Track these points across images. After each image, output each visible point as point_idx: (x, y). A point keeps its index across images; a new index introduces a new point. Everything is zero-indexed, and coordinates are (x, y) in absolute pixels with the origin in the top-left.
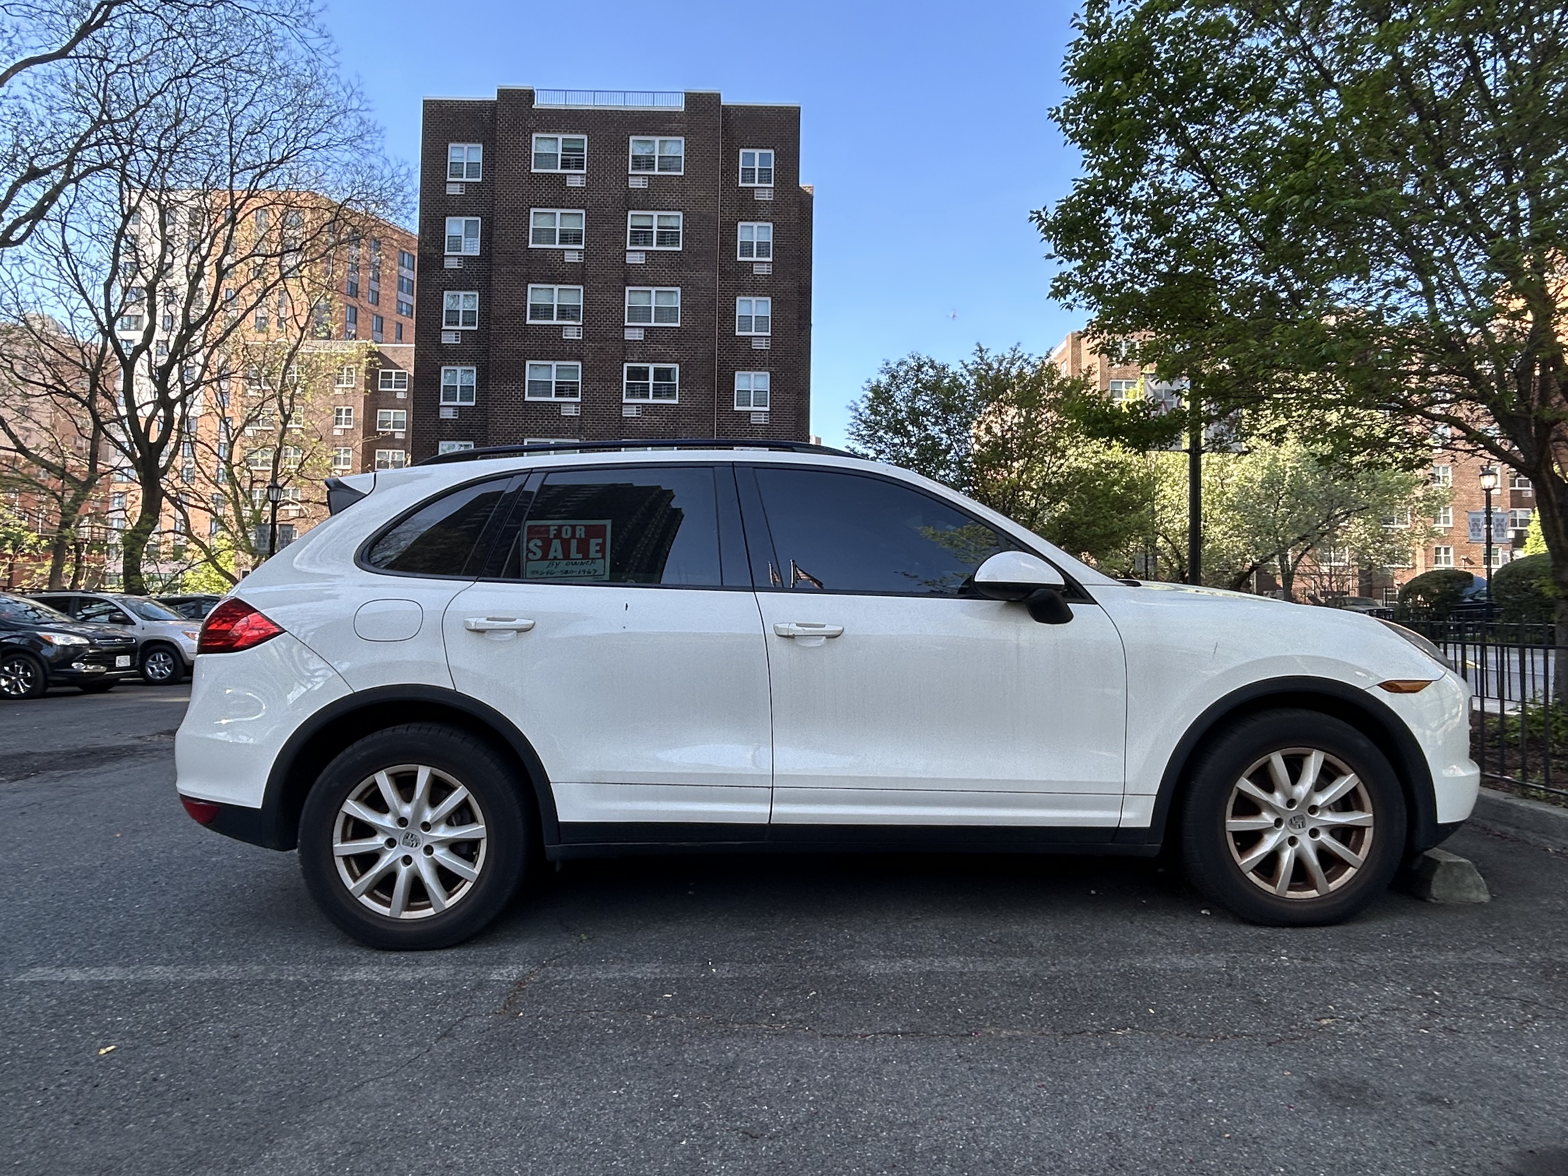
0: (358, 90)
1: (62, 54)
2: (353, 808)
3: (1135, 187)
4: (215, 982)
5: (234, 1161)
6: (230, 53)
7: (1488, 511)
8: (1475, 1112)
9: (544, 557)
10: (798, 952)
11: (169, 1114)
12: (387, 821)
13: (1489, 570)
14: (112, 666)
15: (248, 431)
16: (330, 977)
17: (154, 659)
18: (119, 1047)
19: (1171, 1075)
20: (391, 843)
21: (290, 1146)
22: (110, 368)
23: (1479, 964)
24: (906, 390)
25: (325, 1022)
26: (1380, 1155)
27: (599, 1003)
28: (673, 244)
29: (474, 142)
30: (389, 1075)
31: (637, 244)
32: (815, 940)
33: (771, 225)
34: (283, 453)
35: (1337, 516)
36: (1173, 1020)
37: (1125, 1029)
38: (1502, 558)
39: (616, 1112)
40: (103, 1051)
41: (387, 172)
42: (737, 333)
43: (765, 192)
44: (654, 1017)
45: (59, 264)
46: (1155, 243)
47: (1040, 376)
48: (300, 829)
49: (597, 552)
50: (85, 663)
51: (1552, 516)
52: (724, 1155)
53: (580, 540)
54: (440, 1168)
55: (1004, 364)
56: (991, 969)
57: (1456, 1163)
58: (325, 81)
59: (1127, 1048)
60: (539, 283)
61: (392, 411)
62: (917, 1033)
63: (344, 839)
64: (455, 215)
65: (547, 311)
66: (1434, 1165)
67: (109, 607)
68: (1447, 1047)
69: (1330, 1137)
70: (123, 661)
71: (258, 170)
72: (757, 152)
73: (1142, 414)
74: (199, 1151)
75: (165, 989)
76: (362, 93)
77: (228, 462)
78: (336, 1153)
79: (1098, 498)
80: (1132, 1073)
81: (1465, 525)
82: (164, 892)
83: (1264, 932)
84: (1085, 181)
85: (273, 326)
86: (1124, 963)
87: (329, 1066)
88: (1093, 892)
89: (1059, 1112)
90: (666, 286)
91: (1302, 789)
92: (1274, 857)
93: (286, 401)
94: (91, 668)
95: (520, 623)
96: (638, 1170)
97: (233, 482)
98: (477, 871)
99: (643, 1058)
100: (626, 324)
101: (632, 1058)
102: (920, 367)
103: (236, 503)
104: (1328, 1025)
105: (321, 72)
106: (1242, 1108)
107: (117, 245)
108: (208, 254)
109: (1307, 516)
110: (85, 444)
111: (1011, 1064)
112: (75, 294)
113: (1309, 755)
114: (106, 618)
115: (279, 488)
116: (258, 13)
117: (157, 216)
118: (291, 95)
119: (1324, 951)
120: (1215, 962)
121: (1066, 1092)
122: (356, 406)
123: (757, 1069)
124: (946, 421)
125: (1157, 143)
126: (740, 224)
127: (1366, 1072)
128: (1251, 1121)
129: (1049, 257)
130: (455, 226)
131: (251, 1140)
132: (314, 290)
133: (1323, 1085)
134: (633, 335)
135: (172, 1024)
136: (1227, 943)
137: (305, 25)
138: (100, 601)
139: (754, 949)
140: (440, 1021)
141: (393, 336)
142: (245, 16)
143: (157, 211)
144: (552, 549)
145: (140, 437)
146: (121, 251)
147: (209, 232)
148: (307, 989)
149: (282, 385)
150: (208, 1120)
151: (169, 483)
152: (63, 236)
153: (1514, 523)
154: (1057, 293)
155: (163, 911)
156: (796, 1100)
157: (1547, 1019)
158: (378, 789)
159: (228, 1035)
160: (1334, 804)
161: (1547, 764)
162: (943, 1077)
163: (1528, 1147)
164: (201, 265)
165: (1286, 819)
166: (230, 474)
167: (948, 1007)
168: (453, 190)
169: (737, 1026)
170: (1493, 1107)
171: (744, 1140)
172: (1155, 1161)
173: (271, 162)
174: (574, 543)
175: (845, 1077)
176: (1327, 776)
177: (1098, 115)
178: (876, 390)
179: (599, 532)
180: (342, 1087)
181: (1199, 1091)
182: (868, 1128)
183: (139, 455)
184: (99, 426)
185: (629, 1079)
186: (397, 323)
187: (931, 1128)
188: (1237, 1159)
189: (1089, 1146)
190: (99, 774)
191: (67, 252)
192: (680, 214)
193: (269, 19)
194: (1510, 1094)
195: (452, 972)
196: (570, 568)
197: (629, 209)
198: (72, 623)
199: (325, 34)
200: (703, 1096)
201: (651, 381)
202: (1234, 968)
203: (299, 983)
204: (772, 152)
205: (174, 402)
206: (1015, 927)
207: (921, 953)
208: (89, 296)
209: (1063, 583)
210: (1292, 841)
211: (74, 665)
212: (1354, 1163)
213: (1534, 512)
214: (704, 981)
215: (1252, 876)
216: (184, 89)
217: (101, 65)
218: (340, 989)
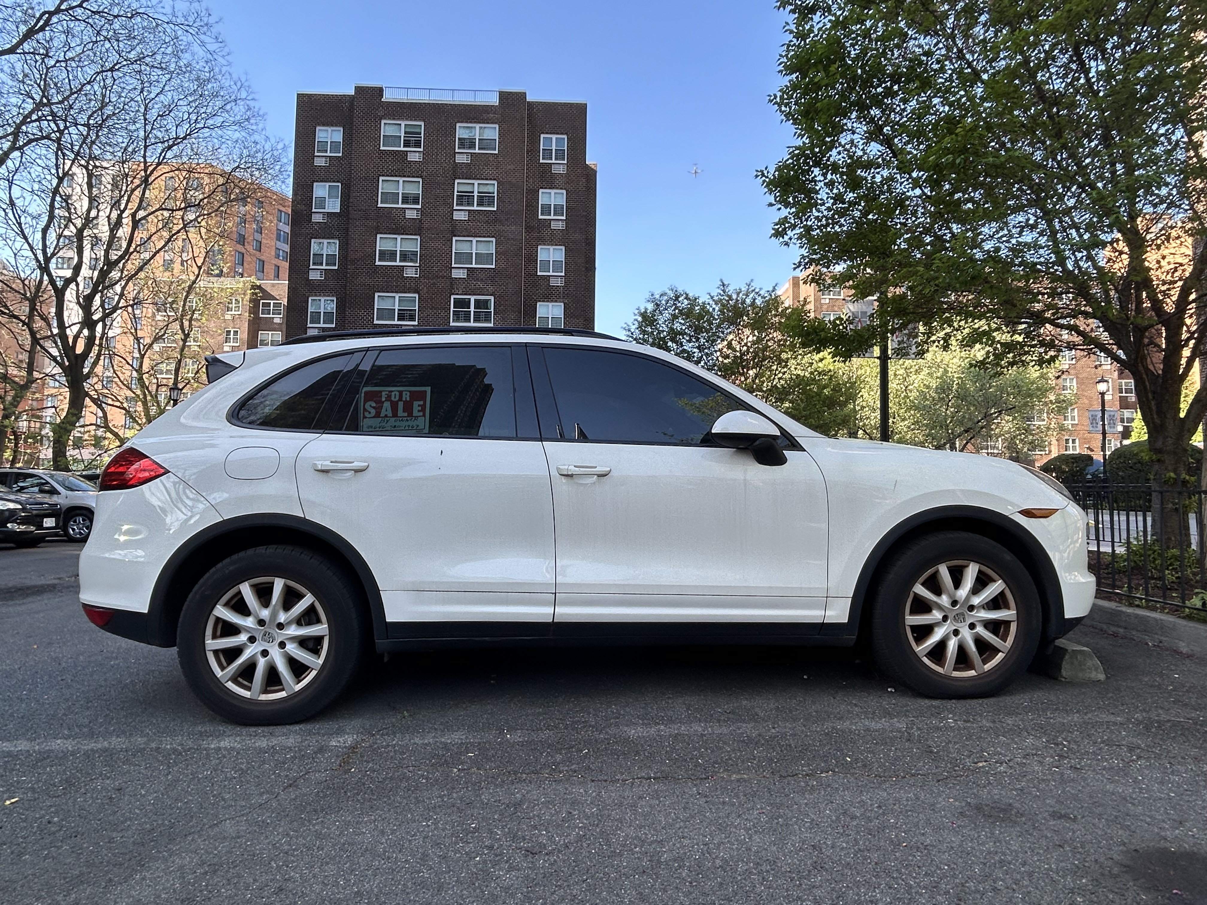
0: (246, 84)
1: (12, 51)
2: (221, 611)
3: (834, 152)
4: (105, 750)
5: (110, 880)
6: (146, 53)
7: (1103, 411)
8: (1093, 824)
9: (377, 415)
10: (573, 722)
11: (59, 848)
12: (249, 622)
13: (1105, 455)
14: (40, 526)
15: (156, 347)
16: (200, 745)
17: (75, 521)
18: (21, 799)
19: (863, 803)
20: (252, 639)
21: (158, 868)
22: (46, 296)
23: (1096, 722)
24: (667, 315)
25: (194, 778)
26: (1021, 855)
27: (416, 761)
28: (489, 205)
29: (336, 126)
30: (243, 815)
31: (461, 205)
32: (589, 713)
33: (564, 192)
34: (183, 364)
35: (992, 414)
36: (865, 766)
37: (828, 772)
38: (1114, 444)
39: (424, 838)
40: (8, 802)
41: (268, 147)
42: (539, 273)
43: (560, 167)
44: (459, 770)
45: (6, 214)
46: (850, 196)
47: (768, 305)
48: (179, 629)
49: (419, 411)
50: (19, 524)
51: (1148, 399)
52: (509, 867)
53: (405, 402)
54: (280, 881)
55: (741, 295)
56: (725, 732)
57: (1079, 859)
58: (220, 77)
59: (829, 786)
60: (386, 233)
61: (270, 333)
62: (666, 778)
63: (214, 637)
64: (322, 181)
65: (392, 255)
66: (1062, 861)
67: (39, 481)
68: (1073, 780)
69: (983, 844)
70: (49, 522)
71: (166, 144)
72: (554, 137)
73: (841, 327)
74: (82, 874)
75: (64, 756)
76: (249, 87)
77: (139, 371)
78: (195, 872)
79: (813, 397)
80: (832, 802)
81: (1087, 422)
82: (69, 687)
83: (935, 703)
84: (797, 148)
85: (177, 267)
86: (828, 726)
87: (195, 810)
88: (805, 677)
89: (775, 831)
90: (484, 237)
91: (963, 592)
92: (942, 645)
93: (186, 324)
94: (23, 527)
95: (357, 465)
96: (440, 879)
97: (143, 385)
98: (321, 661)
99: (449, 799)
100: (453, 266)
101: (439, 799)
102: (677, 297)
103: (145, 403)
104: (983, 767)
105: (217, 70)
106: (917, 825)
107: (53, 200)
108: (125, 208)
109: (970, 414)
110: (25, 357)
111: (739, 798)
112: (18, 238)
113: (967, 566)
114: (36, 489)
115: (179, 389)
116: (168, 23)
117: (86, 180)
118: (193, 86)
119: (981, 715)
120: (898, 725)
121: (780, 816)
122: (242, 329)
123: (538, 805)
124: (698, 339)
125: (850, 119)
126: (541, 191)
127: (1011, 798)
128: (923, 834)
129: (771, 205)
130: (320, 190)
131: (126, 865)
132: (209, 237)
133: (979, 808)
134: (458, 274)
135: (67, 781)
136: (907, 711)
137: (205, 34)
138: (32, 476)
139: (541, 721)
140: (287, 776)
141: (272, 275)
142: (157, 25)
143: (86, 175)
144: (383, 410)
145: (68, 349)
146: (57, 205)
147: (126, 191)
148: (181, 754)
149: (183, 310)
150: (91, 851)
151: (92, 386)
152: (10, 193)
153: (1122, 421)
154: (778, 234)
155: (67, 700)
156: (569, 827)
157: (1148, 759)
158: (242, 598)
159: (113, 789)
160: (986, 603)
161: (1147, 583)
162: (685, 808)
163: (1133, 847)
164: (120, 217)
165: (951, 616)
166: (140, 379)
167: (691, 759)
168: (319, 162)
169: (524, 775)
170: (1107, 820)
171: (526, 856)
172: (848, 864)
173: (177, 138)
174: (401, 404)
175: (608, 810)
176: (981, 582)
177: (805, 99)
178: (644, 315)
179: (421, 396)
180: (204, 825)
181: (884, 814)
182: (624, 846)
183: (67, 364)
184: (35, 341)
185: (436, 814)
186: (276, 265)
187: (674, 845)
188: (912, 861)
189: (798, 854)
190: (23, 604)
191: (12, 204)
192: (495, 182)
193: (177, 27)
194: (1119, 811)
195: (300, 740)
196: (398, 424)
197: (456, 178)
198: (8, 492)
199: (220, 40)
200: (495, 826)
201: (472, 309)
202: (912, 728)
203: (175, 750)
204: (565, 137)
205: (96, 322)
206: (744, 702)
207: (671, 721)
208: (30, 240)
209: (779, 434)
210: (956, 633)
211: (9, 525)
212: (1001, 861)
213: (1137, 412)
214: (500, 744)
215: (926, 660)
216: (109, 81)
217: (43, 61)
218: (207, 754)
